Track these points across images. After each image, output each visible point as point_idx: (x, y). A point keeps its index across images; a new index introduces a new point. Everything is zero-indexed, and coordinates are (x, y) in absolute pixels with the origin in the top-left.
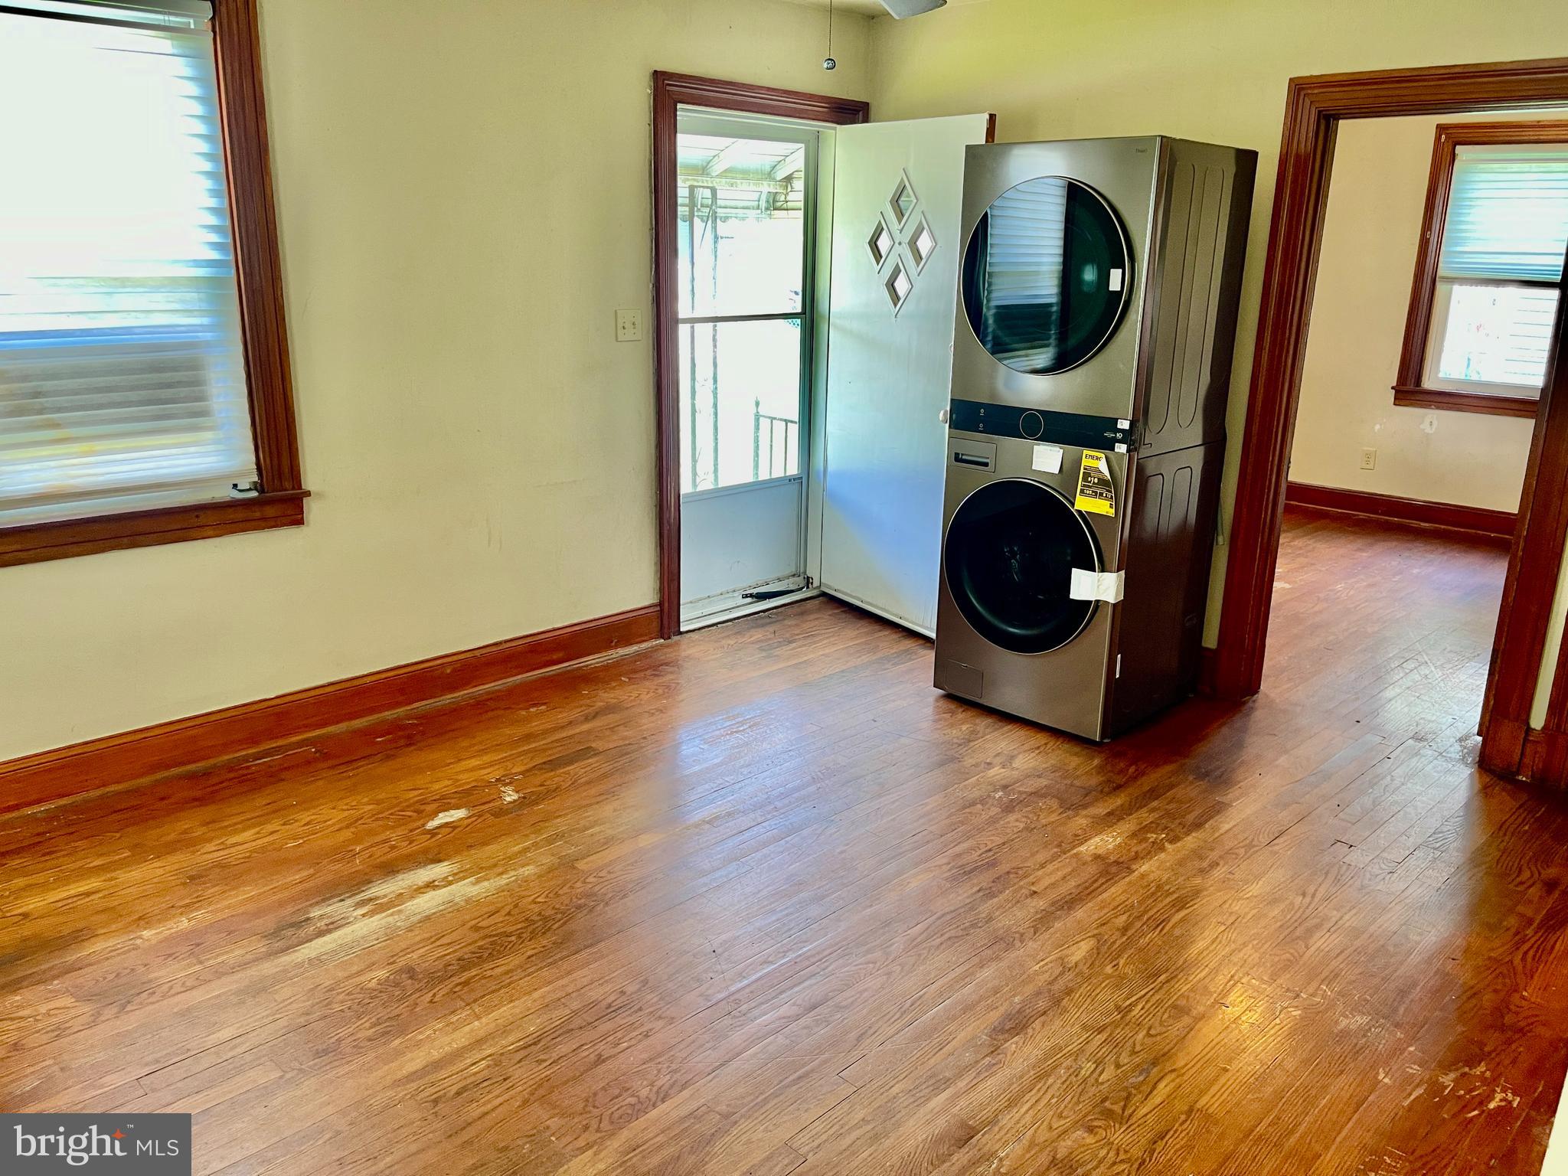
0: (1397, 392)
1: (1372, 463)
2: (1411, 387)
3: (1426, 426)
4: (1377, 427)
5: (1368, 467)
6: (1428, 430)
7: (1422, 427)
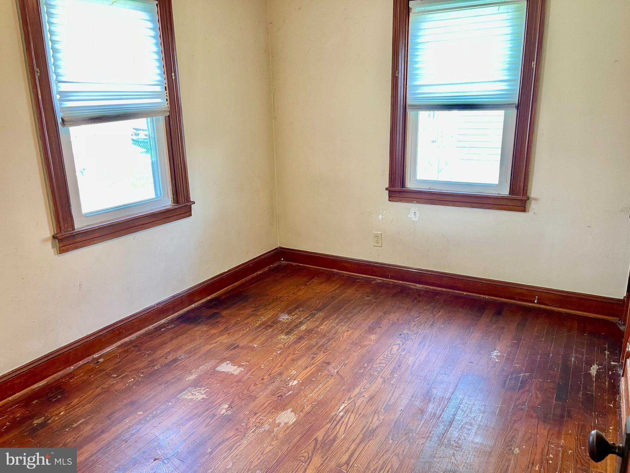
0: (390, 192)
1: (380, 242)
2: (398, 188)
3: (411, 215)
4: (380, 217)
5: (377, 245)
6: (414, 219)
7: (409, 216)
